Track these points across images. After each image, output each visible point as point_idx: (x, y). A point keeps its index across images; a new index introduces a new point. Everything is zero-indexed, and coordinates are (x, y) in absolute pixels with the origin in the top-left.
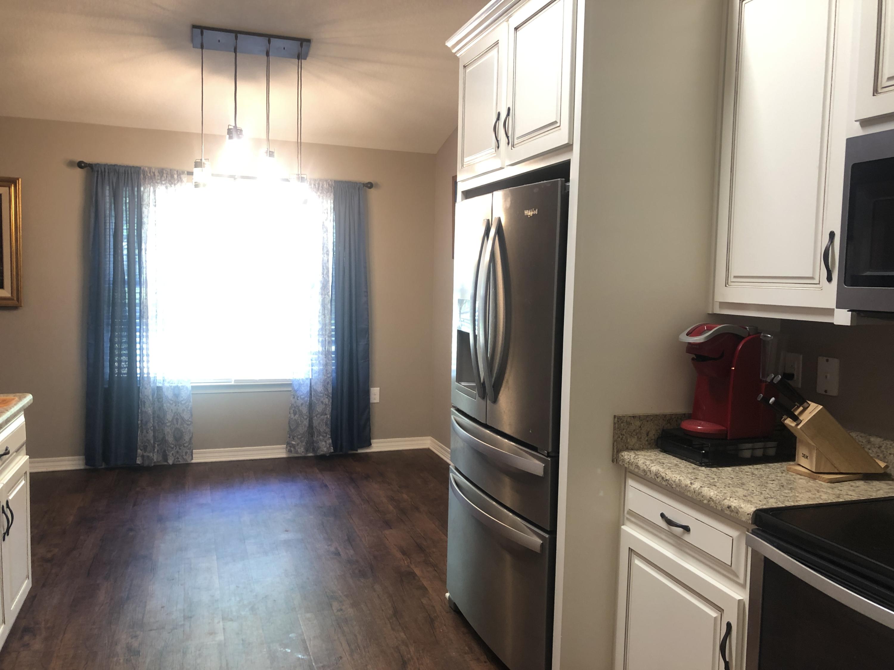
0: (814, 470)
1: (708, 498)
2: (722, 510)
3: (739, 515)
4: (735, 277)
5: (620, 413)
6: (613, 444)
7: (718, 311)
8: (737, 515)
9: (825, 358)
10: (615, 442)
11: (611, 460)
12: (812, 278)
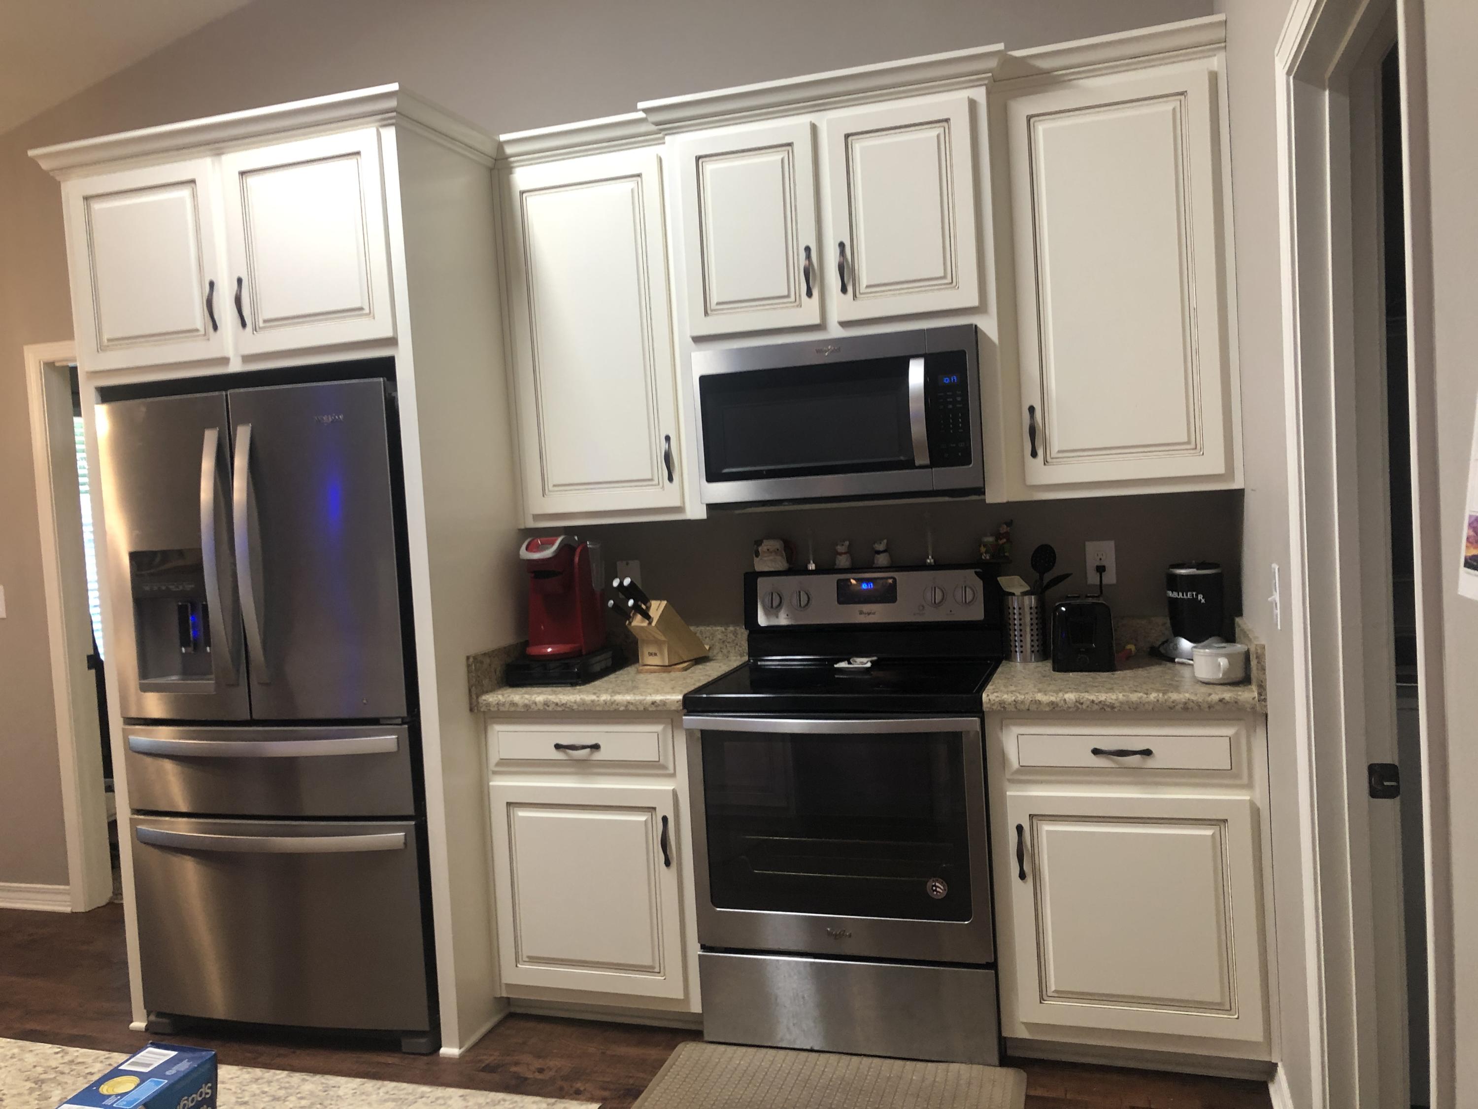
0: (667, 664)
1: (625, 703)
2: (644, 709)
3: (668, 706)
4: (555, 486)
5: (472, 651)
6: (470, 690)
7: (531, 524)
8: (664, 707)
9: (625, 562)
10: (472, 686)
11: (468, 708)
12: (652, 480)
